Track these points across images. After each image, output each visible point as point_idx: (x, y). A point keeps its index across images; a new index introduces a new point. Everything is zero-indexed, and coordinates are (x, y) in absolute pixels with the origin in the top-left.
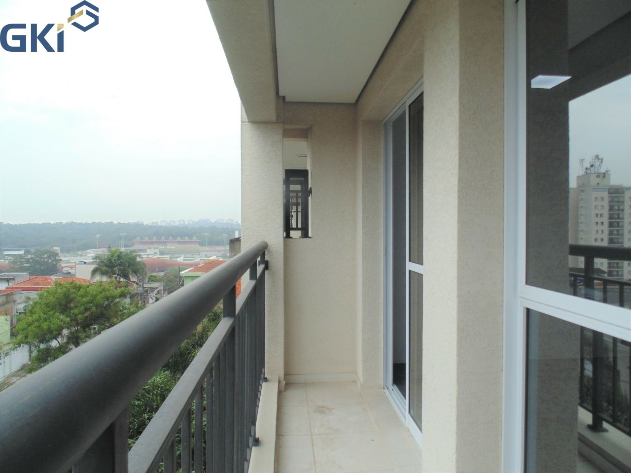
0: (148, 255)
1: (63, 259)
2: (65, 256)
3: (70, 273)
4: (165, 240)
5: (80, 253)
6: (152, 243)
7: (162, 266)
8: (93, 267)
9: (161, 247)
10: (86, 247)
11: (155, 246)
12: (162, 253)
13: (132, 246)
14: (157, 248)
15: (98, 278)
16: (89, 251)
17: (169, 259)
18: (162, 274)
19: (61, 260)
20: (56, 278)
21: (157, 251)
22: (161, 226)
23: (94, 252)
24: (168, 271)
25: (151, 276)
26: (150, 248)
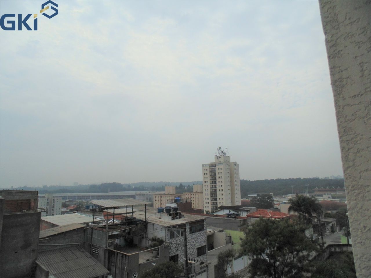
0: (324, 198)
1: (275, 199)
2: (276, 198)
3: (277, 208)
4: (335, 189)
5: (284, 196)
6: (326, 191)
7: (334, 206)
8: (289, 205)
9: (333, 193)
10: (286, 193)
11: (328, 193)
12: (333, 198)
13: (313, 192)
14: (330, 194)
15: (292, 213)
16: (288, 195)
17: (339, 201)
18: (334, 212)
19: (274, 200)
20: (269, 211)
21: (330, 196)
22: (331, 180)
23: (291, 196)
24: (339, 210)
25: (327, 213)
26: (325, 194)
